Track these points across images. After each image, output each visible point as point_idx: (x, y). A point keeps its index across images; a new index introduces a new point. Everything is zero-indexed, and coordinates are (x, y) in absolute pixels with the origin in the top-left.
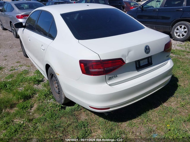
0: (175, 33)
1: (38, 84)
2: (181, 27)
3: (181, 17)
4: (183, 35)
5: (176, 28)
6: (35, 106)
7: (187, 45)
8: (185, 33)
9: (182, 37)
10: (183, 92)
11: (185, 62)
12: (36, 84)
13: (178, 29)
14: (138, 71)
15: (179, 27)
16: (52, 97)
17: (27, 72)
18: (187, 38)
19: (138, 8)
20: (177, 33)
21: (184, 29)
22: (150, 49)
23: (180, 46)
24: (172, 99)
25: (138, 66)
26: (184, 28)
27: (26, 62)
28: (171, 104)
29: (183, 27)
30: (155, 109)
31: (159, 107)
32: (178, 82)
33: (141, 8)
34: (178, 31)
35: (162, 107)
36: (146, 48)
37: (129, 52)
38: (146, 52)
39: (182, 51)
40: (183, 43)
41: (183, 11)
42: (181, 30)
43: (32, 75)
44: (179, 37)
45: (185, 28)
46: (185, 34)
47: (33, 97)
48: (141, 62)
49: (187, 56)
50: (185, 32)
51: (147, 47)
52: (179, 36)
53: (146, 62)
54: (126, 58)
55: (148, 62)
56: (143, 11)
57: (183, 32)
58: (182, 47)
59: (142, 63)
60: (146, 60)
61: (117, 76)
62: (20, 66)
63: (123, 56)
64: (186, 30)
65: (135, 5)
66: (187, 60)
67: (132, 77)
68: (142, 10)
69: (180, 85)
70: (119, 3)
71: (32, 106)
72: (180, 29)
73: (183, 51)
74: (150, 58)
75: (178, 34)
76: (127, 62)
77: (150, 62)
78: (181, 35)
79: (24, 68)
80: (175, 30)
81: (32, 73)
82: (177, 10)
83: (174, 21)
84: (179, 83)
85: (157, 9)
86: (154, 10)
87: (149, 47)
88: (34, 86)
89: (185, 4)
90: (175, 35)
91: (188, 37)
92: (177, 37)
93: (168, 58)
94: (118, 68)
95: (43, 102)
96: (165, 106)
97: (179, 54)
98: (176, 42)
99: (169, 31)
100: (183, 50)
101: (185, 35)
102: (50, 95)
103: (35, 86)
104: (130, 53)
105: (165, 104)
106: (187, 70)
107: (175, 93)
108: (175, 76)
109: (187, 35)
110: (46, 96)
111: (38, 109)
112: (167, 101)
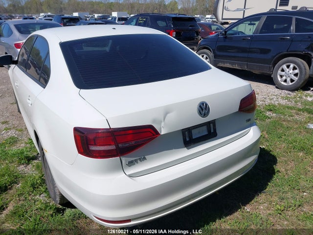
0: (279, 77)
1: (28, 164)
2: (288, 67)
3: (289, 50)
4: (292, 81)
5: (280, 69)
6: (11, 207)
7: (299, 97)
8: (295, 77)
9: (291, 84)
10: (282, 185)
11: (291, 128)
12: (23, 164)
13: (283, 70)
14: (188, 149)
15: (284, 67)
16: (44, 190)
17: (13, 141)
18: (299, 85)
19: (218, 35)
20: (281, 76)
21: (293, 70)
22: (209, 107)
23: (287, 98)
24: (261, 198)
25: (188, 139)
26: (294, 68)
27: (18, 122)
28: (259, 207)
29: (292, 66)
30: (228, 218)
31: (236, 214)
32: (275, 164)
33: (223, 34)
34: (283, 73)
35: (241, 213)
36: (200, 106)
37: (166, 113)
38: (200, 113)
39: (288, 108)
40: (293, 94)
41: (292, 40)
42: (289, 72)
43: (21, 146)
44: (285, 84)
45: (296, 69)
46: (296, 79)
47: (10, 189)
48: (194, 132)
49: (296, 117)
50: (296, 75)
51: (203, 104)
52: (285, 81)
53: (204, 131)
54: (160, 124)
55: (209, 131)
56: (227, 40)
57: (293, 75)
58: (289, 101)
59: (196, 134)
60: (205, 128)
61: (145, 159)
62: (6, 129)
63: (154, 121)
64: (297, 71)
65: (217, 29)
66: (297, 123)
67: (175, 159)
68: (226, 37)
69: (278, 171)
70: (190, 26)
71: (5, 206)
72: (288, 70)
73: (291, 108)
74: (211, 125)
75: (284, 78)
76: (163, 132)
77: (212, 131)
78: (288, 80)
79: (12, 133)
80: (279, 72)
81: (22, 143)
82: (281, 39)
83: (277, 56)
84: (277, 167)
85: (249, 36)
86: (244, 38)
87: (206, 104)
88: (18, 168)
89: (293, 30)
90: (279, 79)
91: (301, 83)
92: (283, 83)
93: (250, 124)
94: (146, 143)
95: (26, 198)
96: (247, 212)
97: (283, 113)
98: (280, 91)
99: (269, 72)
100: (290, 105)
101: (296, 81)
102: (42, 186)
103: (22, 167)
104: (168, 115)
105: (248, 208)
106: (295, 142)
107: (268, 187)
108: (271, 153)
109: (298, 79)
110: (34, 188)
111: (14, 213)
112: (253, 202)
